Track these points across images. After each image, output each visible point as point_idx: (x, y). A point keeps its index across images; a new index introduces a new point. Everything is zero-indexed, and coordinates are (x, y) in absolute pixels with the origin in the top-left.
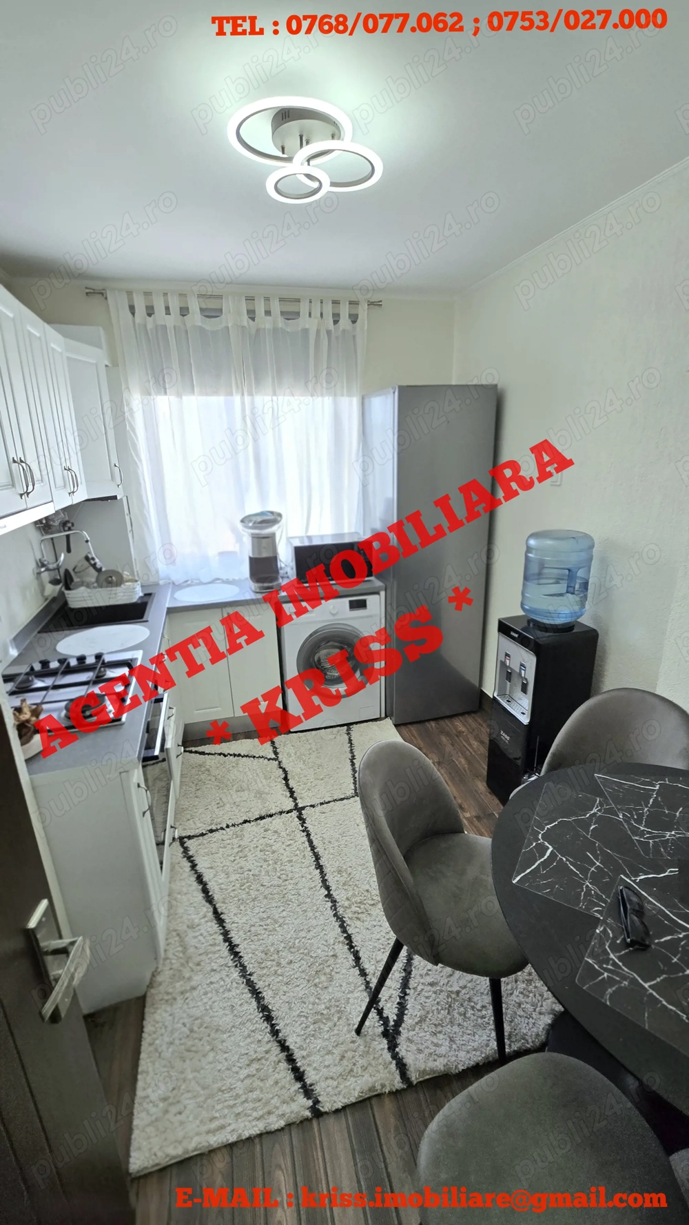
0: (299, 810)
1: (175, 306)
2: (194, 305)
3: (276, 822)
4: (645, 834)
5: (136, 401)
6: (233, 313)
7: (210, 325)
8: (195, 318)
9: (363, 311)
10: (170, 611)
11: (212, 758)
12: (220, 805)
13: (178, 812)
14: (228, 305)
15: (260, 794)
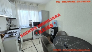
0: (35, 46)
1: (22, 3)
2: (24, 3)
3: (32, 47)
4: (65, 40)
5: (18, 11)
6: (27, 4)
7: (25, 5)
8: (24, 4)
9: (38, 5)
10: (21, 29)
11: (26, 42)
12: (27, 46)
13: (22, 48)
14: (27, 3)
15: (31, 45)
